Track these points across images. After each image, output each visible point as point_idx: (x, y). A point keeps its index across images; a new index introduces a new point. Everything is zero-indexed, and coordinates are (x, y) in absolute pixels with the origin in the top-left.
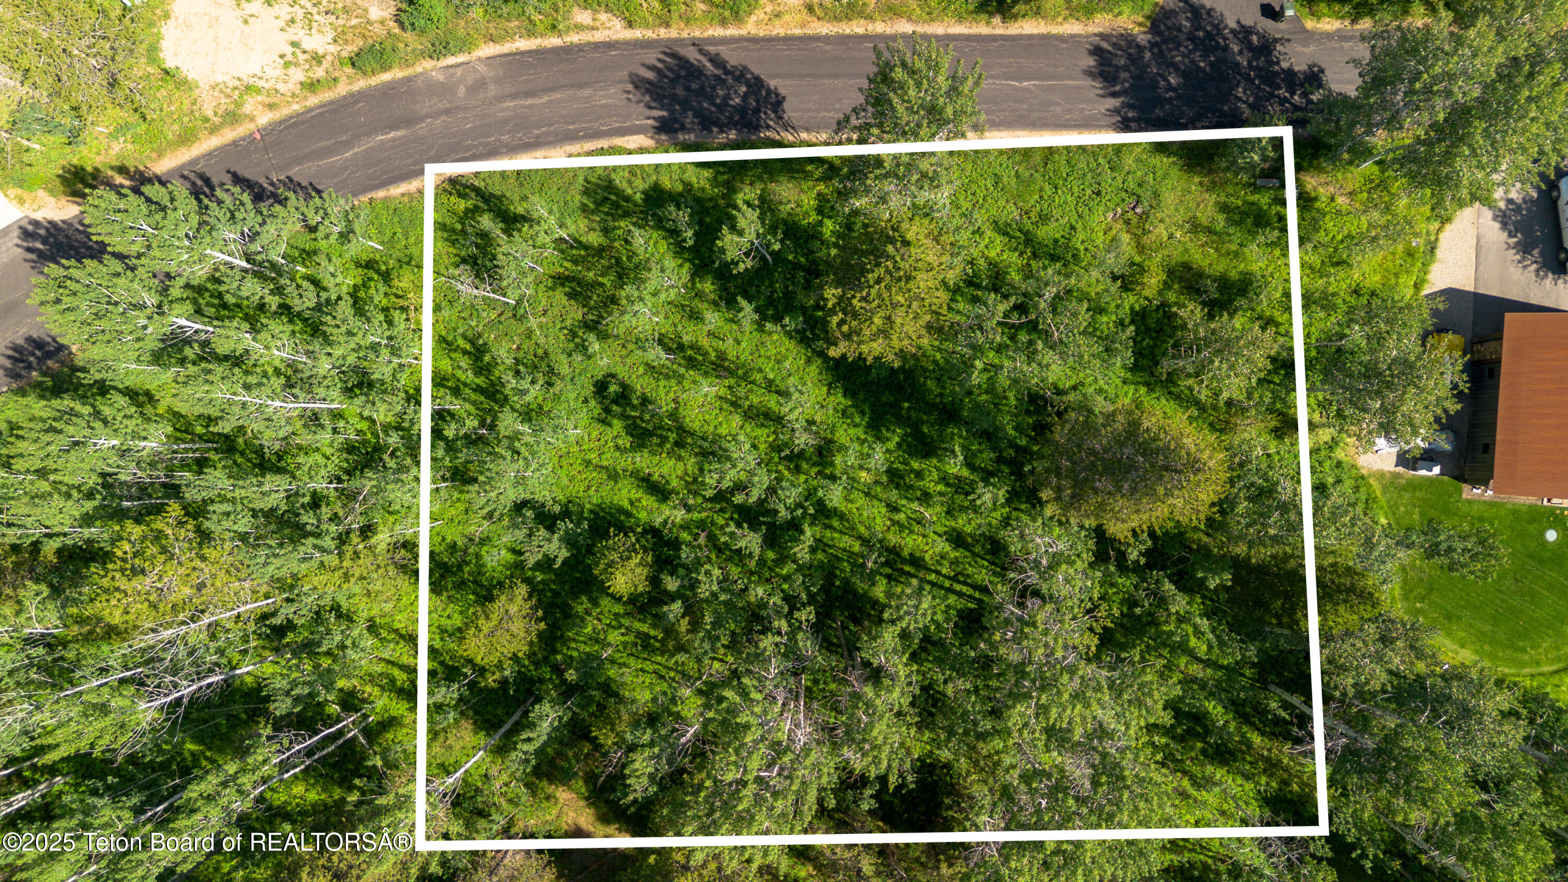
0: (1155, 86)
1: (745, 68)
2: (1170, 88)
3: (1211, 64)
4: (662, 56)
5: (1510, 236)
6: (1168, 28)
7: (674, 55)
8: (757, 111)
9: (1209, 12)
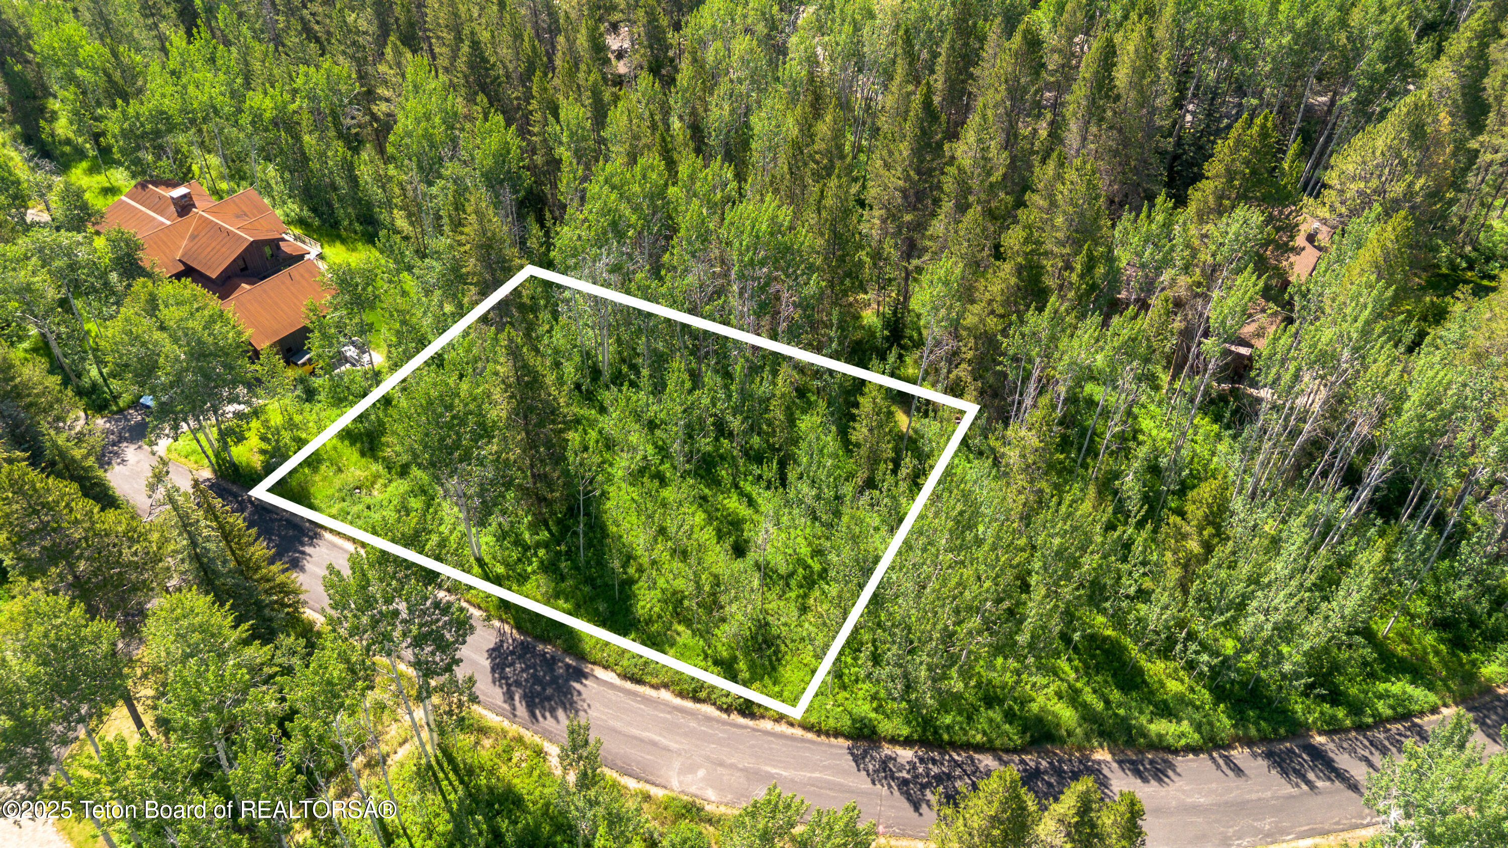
1: (494, 682)
4: (540, 719)
7: (533, 715)
8: (512, 653)
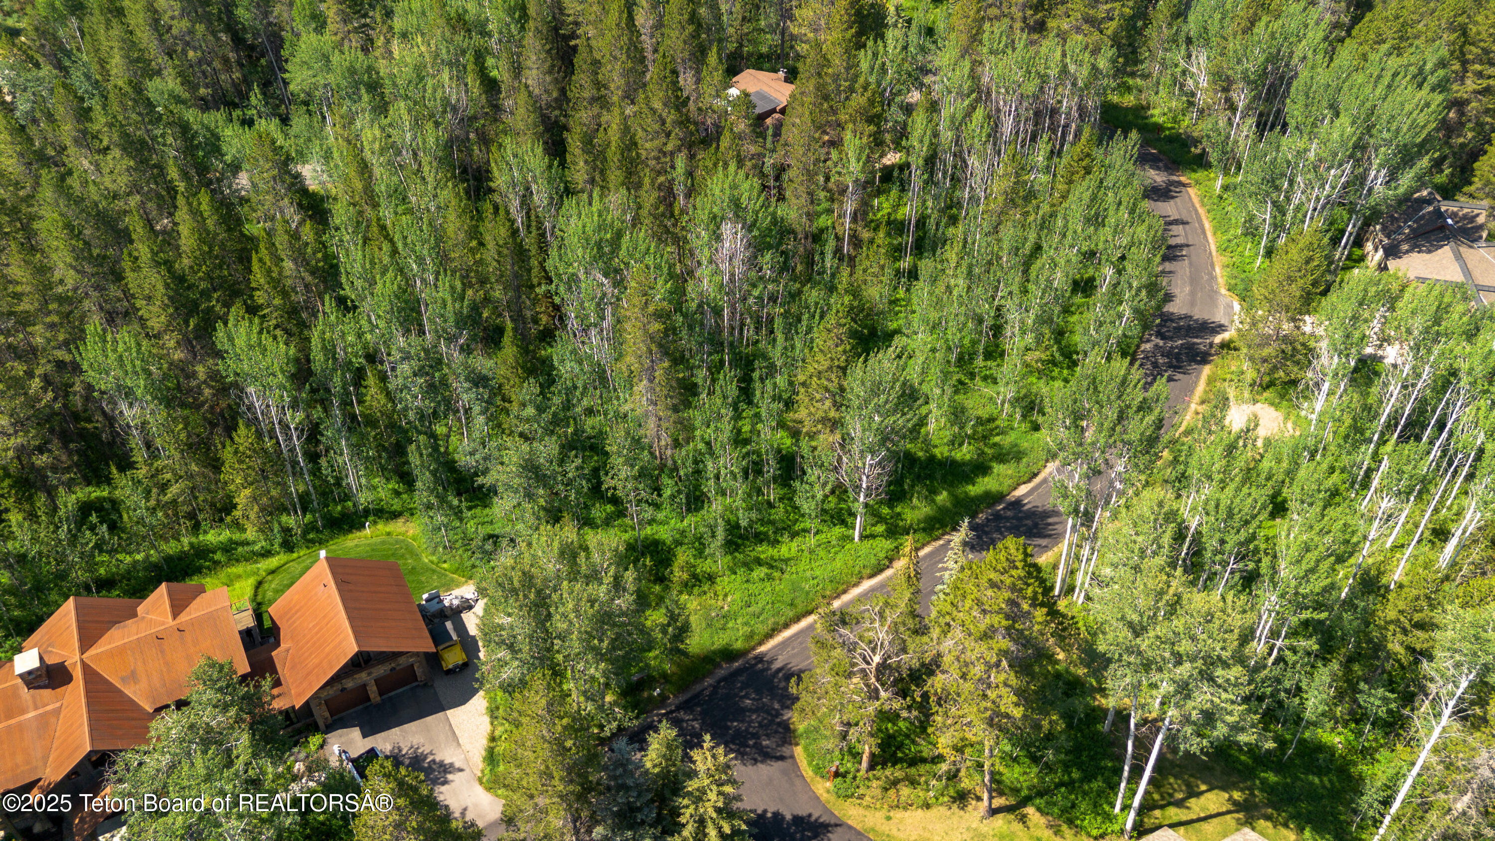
0: (758, 691)
2: (746, 697)
3: (729, 728)
5: (434, 761)
6: (776, 732)
9: (756, 761)
